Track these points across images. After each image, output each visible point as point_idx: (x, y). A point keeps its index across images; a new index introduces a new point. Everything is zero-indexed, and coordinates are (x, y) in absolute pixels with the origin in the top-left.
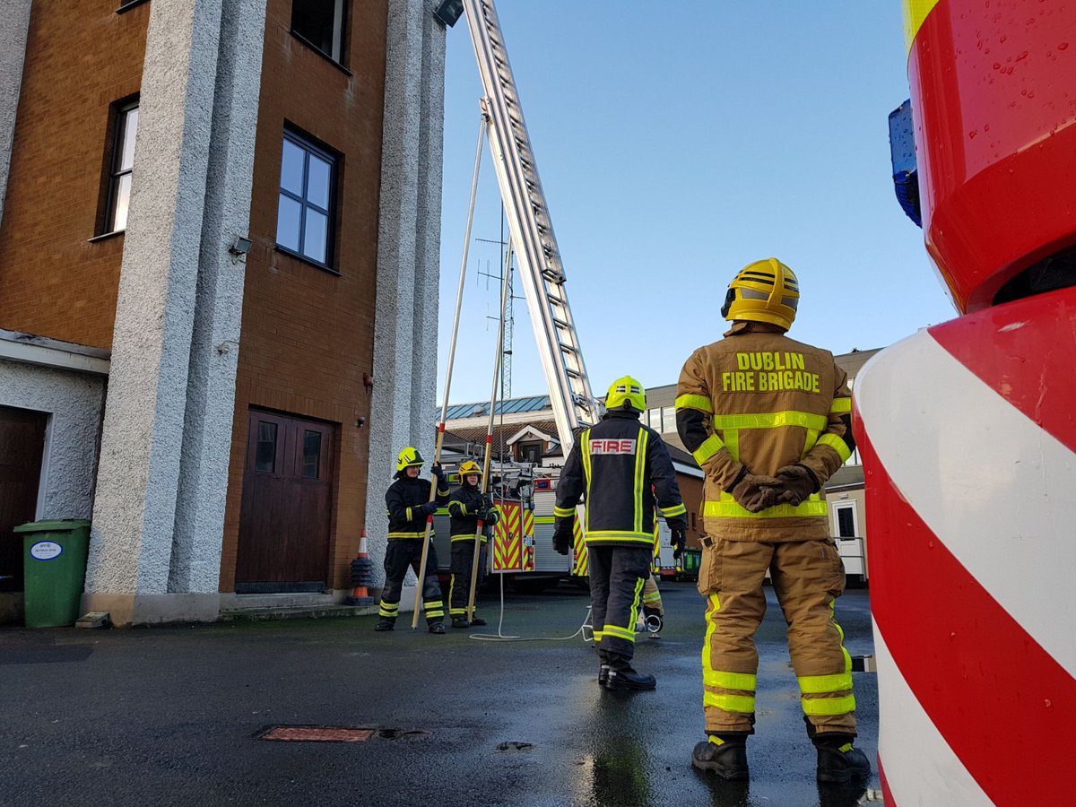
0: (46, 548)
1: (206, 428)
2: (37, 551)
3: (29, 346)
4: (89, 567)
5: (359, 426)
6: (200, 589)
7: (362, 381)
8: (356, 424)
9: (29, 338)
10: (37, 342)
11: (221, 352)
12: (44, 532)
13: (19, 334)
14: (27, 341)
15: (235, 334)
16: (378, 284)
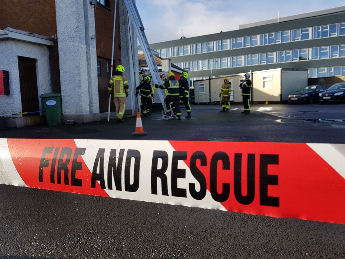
0: (51, 102)
1: (91, 64)
2: (48, 103)
3: (31, 37)
4: (63, 107)
5: (119, 61)
6: (96, 112)
7: (118, 46)
8: (118, 60)
9: (31, 33)
10: (33, 35)
11: (92, 39)
12: (50, 97)
13: (28, 32)
14: (31, 35)
15: (94, 33)
16: (120, 13)
